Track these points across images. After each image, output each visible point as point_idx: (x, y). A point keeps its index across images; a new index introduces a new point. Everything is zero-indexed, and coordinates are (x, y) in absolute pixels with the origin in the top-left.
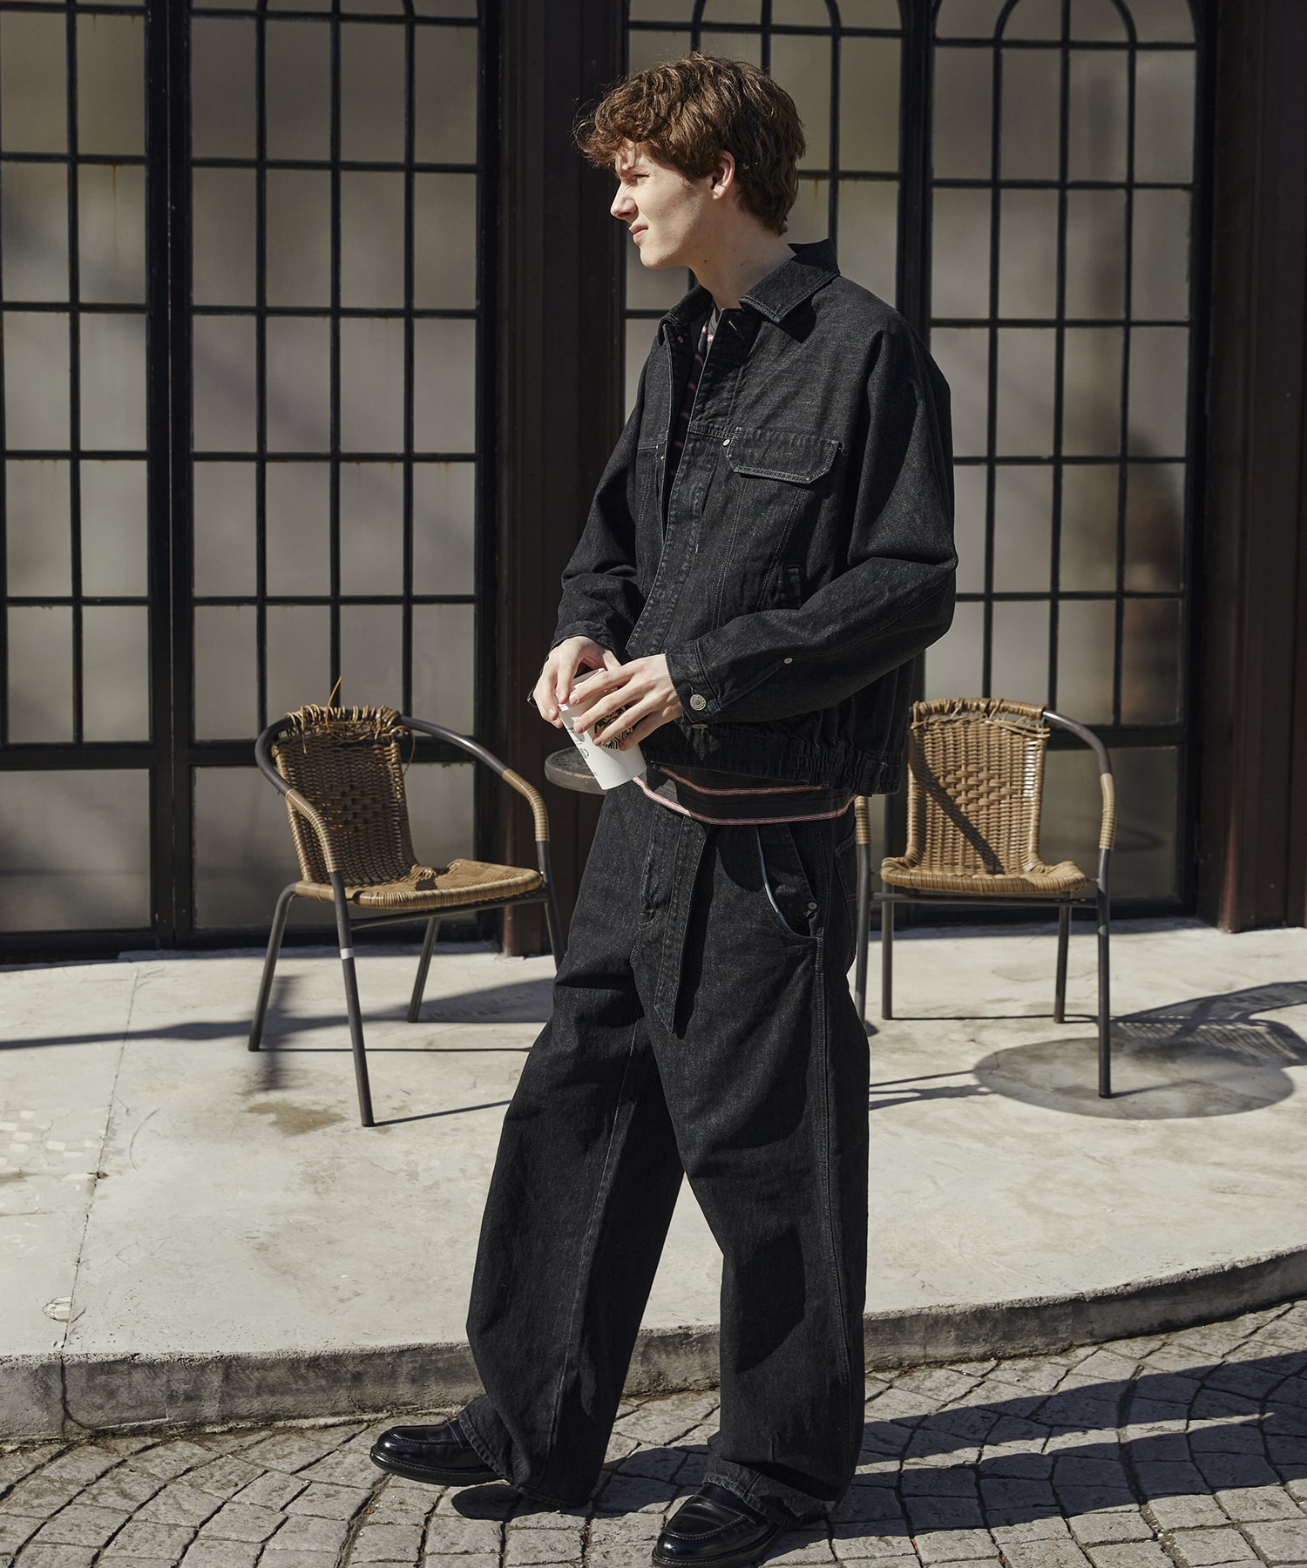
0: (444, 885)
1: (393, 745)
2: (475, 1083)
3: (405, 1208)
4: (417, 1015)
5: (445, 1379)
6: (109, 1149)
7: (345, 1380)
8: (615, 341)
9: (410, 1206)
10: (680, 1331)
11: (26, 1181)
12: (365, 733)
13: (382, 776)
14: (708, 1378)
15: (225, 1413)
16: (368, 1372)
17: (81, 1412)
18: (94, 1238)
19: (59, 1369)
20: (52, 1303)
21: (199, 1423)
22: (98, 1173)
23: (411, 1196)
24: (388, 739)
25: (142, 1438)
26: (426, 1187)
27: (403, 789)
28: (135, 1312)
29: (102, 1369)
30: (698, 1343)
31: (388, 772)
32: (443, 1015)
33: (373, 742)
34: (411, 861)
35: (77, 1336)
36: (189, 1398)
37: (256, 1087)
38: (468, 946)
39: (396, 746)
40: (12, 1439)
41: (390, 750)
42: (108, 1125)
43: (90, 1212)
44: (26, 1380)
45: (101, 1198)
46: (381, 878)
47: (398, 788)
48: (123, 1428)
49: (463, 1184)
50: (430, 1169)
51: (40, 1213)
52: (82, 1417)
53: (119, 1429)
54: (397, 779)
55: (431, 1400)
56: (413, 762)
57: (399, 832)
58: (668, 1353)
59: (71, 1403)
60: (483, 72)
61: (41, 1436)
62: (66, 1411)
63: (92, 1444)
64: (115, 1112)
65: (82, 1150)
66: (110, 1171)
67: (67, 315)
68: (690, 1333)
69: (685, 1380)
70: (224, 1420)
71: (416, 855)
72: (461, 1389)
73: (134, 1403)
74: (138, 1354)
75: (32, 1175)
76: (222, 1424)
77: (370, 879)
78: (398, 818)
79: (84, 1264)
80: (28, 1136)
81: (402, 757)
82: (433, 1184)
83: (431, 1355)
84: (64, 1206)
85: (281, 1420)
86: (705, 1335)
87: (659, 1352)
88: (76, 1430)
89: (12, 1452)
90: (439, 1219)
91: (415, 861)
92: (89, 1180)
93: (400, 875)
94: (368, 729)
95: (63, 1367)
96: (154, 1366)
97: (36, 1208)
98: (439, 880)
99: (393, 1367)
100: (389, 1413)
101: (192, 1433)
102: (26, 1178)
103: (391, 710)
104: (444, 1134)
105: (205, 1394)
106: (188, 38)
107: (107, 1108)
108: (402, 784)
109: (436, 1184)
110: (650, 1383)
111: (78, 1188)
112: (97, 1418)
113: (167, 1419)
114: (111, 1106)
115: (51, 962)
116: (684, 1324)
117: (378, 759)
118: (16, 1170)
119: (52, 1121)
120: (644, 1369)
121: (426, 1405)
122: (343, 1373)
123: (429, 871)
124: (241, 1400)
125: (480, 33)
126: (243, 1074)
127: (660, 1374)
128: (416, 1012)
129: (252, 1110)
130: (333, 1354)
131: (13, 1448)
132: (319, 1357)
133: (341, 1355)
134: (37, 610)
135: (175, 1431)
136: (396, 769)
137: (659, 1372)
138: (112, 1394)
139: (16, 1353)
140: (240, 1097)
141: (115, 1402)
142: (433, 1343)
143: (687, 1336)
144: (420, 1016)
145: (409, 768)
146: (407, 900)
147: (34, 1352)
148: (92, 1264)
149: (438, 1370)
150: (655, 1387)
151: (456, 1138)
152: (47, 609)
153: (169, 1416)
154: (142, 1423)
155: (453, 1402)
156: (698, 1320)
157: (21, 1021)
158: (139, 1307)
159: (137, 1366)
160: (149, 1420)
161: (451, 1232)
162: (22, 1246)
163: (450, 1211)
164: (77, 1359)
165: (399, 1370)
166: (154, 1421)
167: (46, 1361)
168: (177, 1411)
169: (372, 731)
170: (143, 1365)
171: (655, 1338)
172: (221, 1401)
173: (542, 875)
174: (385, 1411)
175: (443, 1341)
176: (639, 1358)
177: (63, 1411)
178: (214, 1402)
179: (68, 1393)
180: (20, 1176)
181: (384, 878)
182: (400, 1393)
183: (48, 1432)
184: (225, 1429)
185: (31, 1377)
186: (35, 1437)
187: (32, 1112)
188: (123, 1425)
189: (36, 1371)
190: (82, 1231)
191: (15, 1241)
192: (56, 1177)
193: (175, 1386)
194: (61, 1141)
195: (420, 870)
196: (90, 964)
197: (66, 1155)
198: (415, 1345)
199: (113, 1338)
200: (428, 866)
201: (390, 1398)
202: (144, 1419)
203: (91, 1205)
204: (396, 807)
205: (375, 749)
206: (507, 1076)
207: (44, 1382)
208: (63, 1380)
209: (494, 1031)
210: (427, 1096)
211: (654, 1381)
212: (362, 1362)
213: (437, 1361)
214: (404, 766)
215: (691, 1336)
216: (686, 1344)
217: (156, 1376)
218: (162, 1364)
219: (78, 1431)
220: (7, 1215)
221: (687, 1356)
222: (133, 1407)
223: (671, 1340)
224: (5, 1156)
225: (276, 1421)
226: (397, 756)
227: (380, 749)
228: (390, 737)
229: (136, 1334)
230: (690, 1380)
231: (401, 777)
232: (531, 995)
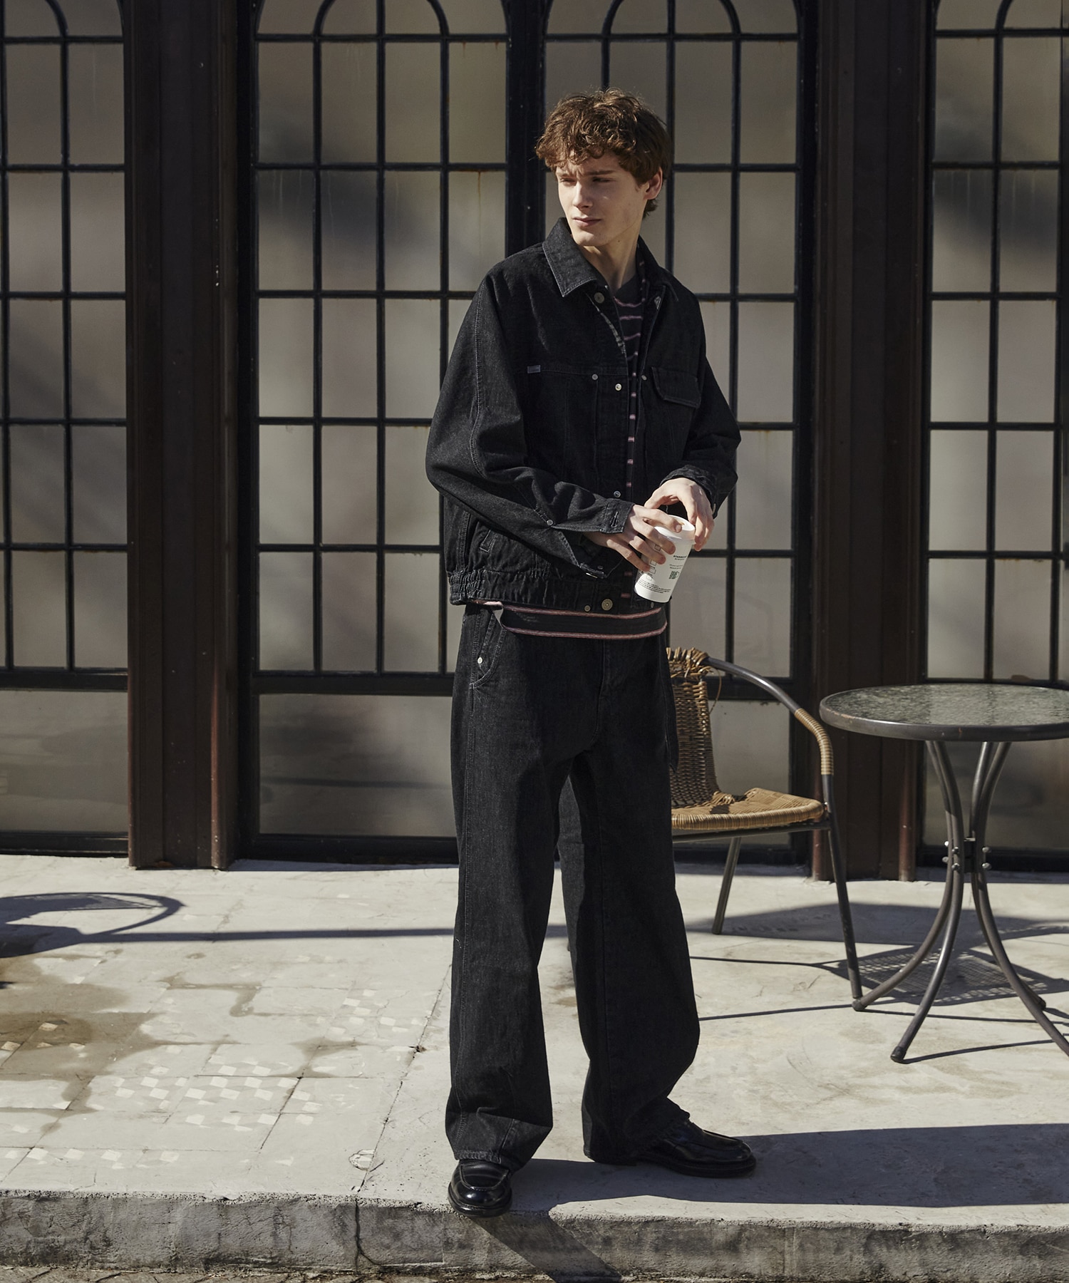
0: (738, 811)
1: (700, 683)
2: (761, 992)
3: (676, 1097)
4: (721, 928)
5: (685, 1251)
6: (432, 1027)
7: (597, 1243)
8: (918, 321)
9: (681, 1096)
10: (900, 1227)
11: (357, 1049)
12: (676, 672)
13: (690, 711)
14: (927, 1274)
15: (493, 1263)
16: (617, 1238)
17: (372, 1249)
18: (403, 1102)
19: (354, 1210)
20: (357, 1154)
21: (471, 1269)
22: (418, 1047)
23: (683, 1087)
24: (697, 678)
25: (422, 1278)
26: (697, 1080)
27: (708, 723)
28: (425, 1167)
29: (389, 1213)
30: (917, 1241)
31: (696, 707)
32: (746, 929)
33: (682, 680)
34: (714, 787)
35: (373, 1183)
36: (462, 1246)
37: (568, 983)
38: (782, 869)
39: (703, 685)
40: (314, 1267)
41: (698, 688)
42: (434, 1008)
43: (405, 1080)
44: (327, 1217)
45: (416, 1068)
46: (685, 802)
47: (704, 722)
48: (406, 1268)
49: (731, 1080)
50: (705, 1065)
51: (362, 1078)
52: (372, 1253)
53: (403, 1268)
54: (703, 714)
55: (673, 1269)
56: (719, 699)
57: (703, 761)
58: (889, 1248)
59: (363, 1241)
60: (802, 81)
61: (338, 1267)
62: (359, 1247)
63: (379, 1279)
64: (443, 996)
65: (408, 1026)
66: (429, 1046)
67: (439, 301)
68: (910, 1230)
69: (905, 1274)
70: (492, 1268)
71: (718, 783)
72: (700, 1261)
73: (416, 1246)
74: (420, 1203)
75: (363, 1044)
76: (490, 1272)
77: (675, 802)
78: (703, 749)
79: (390, 1124)
80: (366, 1012)
81: (709, 694)
82: (705, 1078)
83: (672, 1228)
84: (384, 1073)
85: (540, 1274)
86: (923, 1233)
87: (880, 1246)
88: (367, 1264)
89: (314, 1278)
90: (704, 1110)
91: (717, 789)
92: (409, 1052)
93: (703, 800)
94: (680, 668)
95: (357, 1208)
96: (433, 1215)
97: (361, 1073)
98: (733, 807)
99: (639, 1235)
100: (635, 1277)
101: (464, 1277)
102: (358, 1047)
103: (700, 652)
104: (724, 1035)
105: (476, 1244)
106: (543, 61)
107: (437, 992)
108: (708, 718)
109: (707, 1078)
110: (872, 1274)
111: (399, 1058)
112: (384, 1256)
113: (443, 1263)
114: (440, 991)
115: (416, 864)
116: (904, 1222)
117: (686, 696)
118: (350, 1039)
119: (388, 1000)
120: (867, 1260)
121: (668, 1273)
122: (595, 1237)
123: (729, 798)
124: (507, 1253)
125: (800, 47)
126: (560, 970)
127: (881, 1266)
128: (720, 926)
129: (560, 1002)
130: (587, 1218)
131: (315, 1275)
132: (574, 1220)
133: (594, 1220)
134: (409, 556)
135: (449, 1275)
136: (703, 704)
137: (881, 1264)
138: (397, 1236)
139: (320, 1193)
140: (552, 991)
141: (399, 1244)
142: (675, 1217)
143: (907, 1232)
144: (724, 929)
145: (716, 705)
146: (697, 822)
147: (334, 1193)
148: (397, 1124)
149: (679, 1242)
150: (877, 1278)
151: (734, 1039)
152: (418, 555)
153: (445, 1261)
154: (422, 1264)
155: (692, 1273)
156: (918, 1219)
157: (380, 914)
158: (429, 1163)
159: (418, 1213)
160: (428, 1262)
161: (712, 1122)
162: (343, 1103)
163: (715, 1103)
164: (369, 1202)
165: (645, 1238)
166: (433, 1264)
167: (343, 1202)
168: (452, 1257)
169: (683, 670)
170: (424, 1213)
171: (877, 1232)
172: (490, 1252)
173: (826, 806)
174: (632, 1275)
175: (684, 1216)
176: (862, 1249)
177: (356, 1247)
178: (484, 1252)
179: (361, 1231)
180: (352, 1045)
181: (688, 802)
182: (645, 1259)
183: (344, 1264)
184: (493, 1277)
185: (331, 1214)
186: (333, 1268)
187: (373, 992)
188: (406, 1265)
189: (335, 1210)
190: (394, 1095)
191: (338, 1100)
192: (382, 1048)
193: (450, 1234)
194: (392, 1017)
195: (721, 796)
196: (448, 868)
197: (395, 1030)
198: (659, 1217)
199: (402, 1187)
200: (728, 793)
201: (636, 1263)
202: (424, 1261)
203: (407, 1074)
204: (702, 739)
205: (684, 687)
206: (792, 987)
207: (342, 1220)
208: (357, 1220)
209: (788, 946)
210: (716, 1000)
211: (876, 1272)
212: (611, 1228)
213: (678, 1233)
214: (711, 703)
215: (911, 1233)
216: (905, 1240)
217: (435, 1224)
218: (440, 1214)
219: (369, 1266)
220: (336, 1077)
221: (906, 1252)
222: (415, 1250)
223: (892, 1235)
224: (344, 1027)
225: (536, 1274)
226: (704, 693)
227: (689, 686)
228: (699, 676)
229: (422, 1186)
230: (910, 1275)
231: (708, 713)
232: (829, 916)
